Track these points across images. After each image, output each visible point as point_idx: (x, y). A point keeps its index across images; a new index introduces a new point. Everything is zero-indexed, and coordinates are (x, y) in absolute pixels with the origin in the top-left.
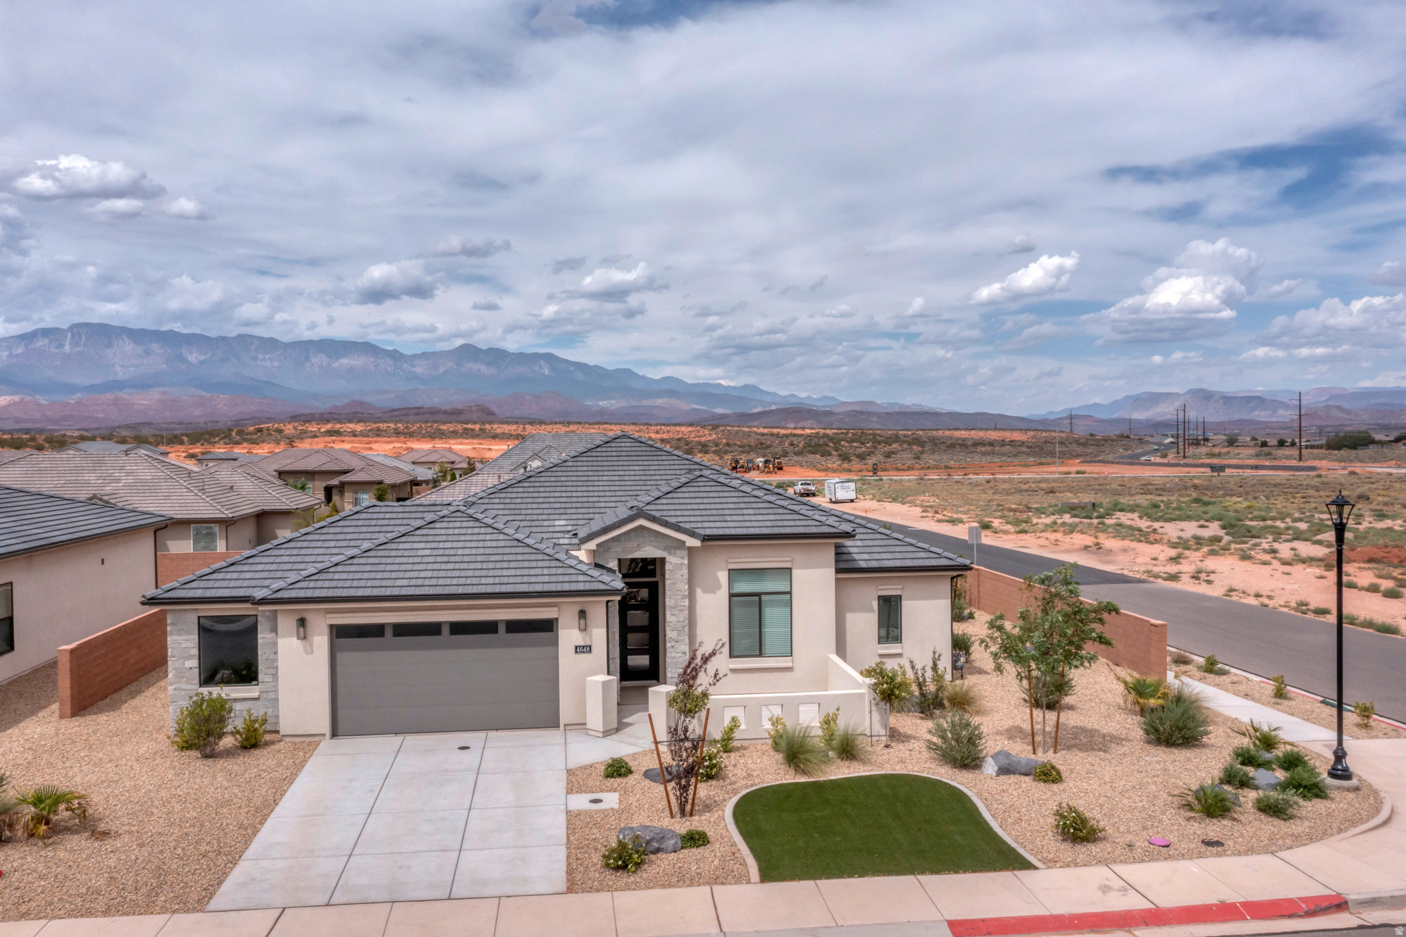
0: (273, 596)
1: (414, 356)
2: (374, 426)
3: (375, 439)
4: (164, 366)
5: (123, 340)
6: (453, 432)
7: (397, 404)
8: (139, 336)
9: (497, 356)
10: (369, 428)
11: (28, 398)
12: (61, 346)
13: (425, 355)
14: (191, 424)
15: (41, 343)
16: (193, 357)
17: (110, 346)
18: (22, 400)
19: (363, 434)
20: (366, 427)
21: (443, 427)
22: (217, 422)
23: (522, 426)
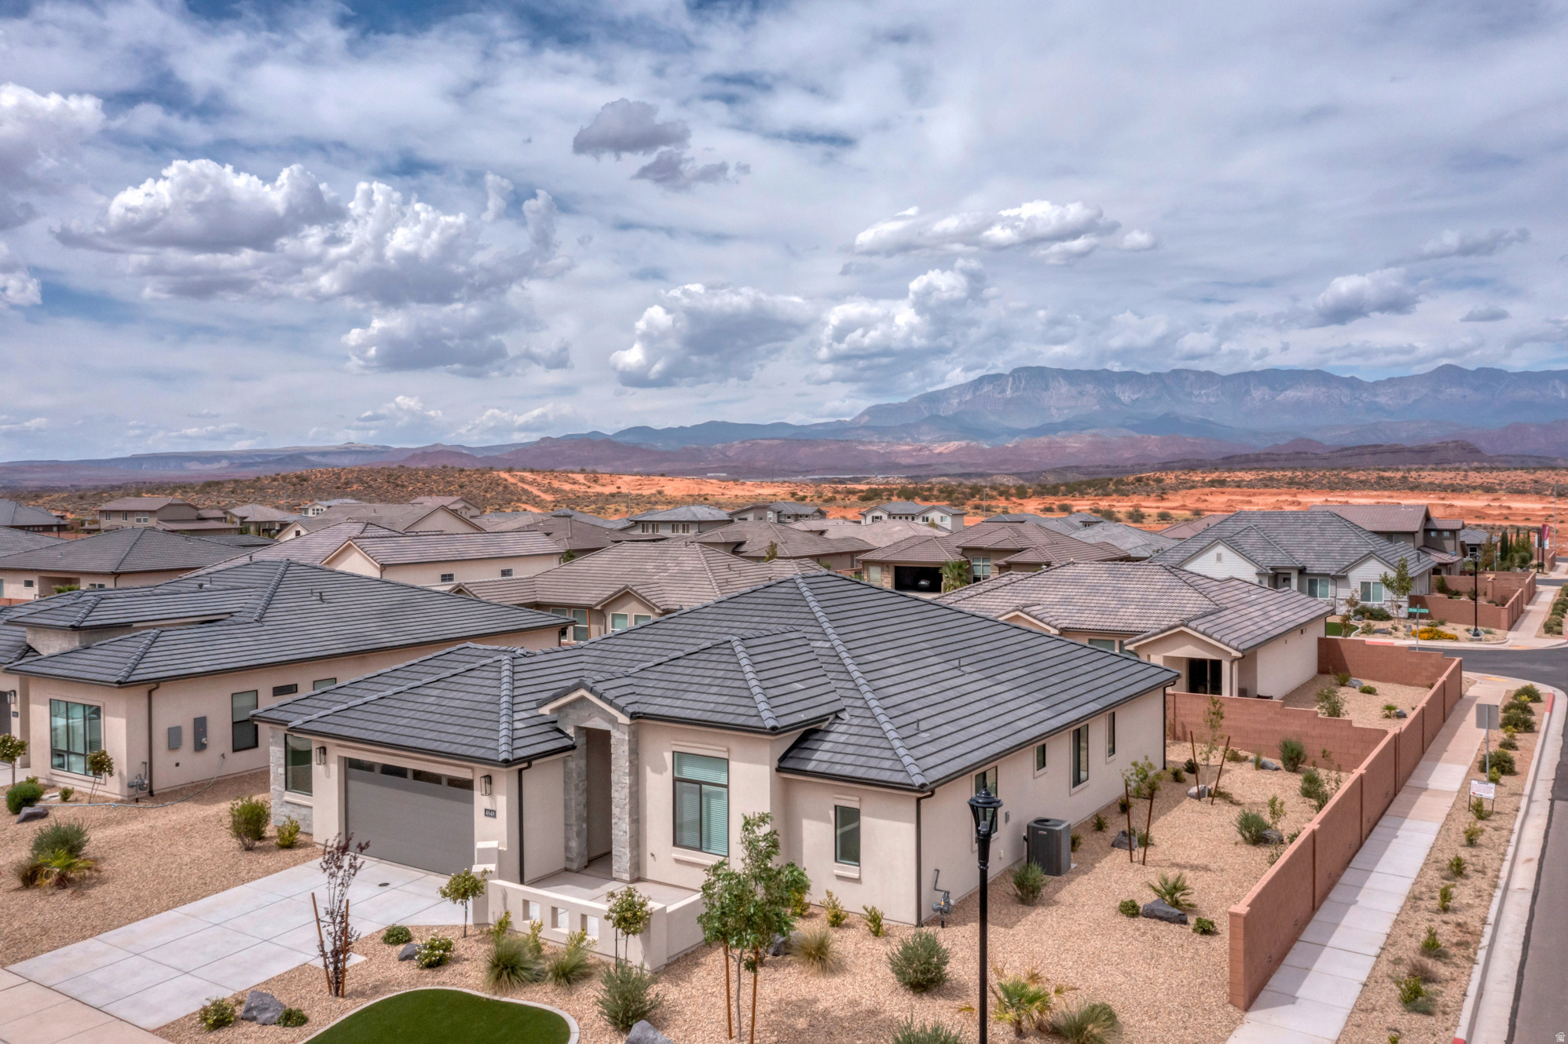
0: (302, 727)
1: (1377, 384)
2: (1268, 474)
3: (1262, 490)
4: (1097, 407)
5: (1059, 382)
6: (1361, 482)
7: (1353, 441)
8: (1073, 376)
9: (1490, 377)
10: (1261, 476)
11: (973, 444)
12: (1003, 391)
13: (1391, 382)
14: (1118, 467)
15: (987, 388)
16: (1126, 395)
17: (1047, 389)
18: (968, 445)
19: (1251, 485)
20: (1258, 475)
21: (1353, 476)
22: (1144, 465)
23: (1463, 473)
